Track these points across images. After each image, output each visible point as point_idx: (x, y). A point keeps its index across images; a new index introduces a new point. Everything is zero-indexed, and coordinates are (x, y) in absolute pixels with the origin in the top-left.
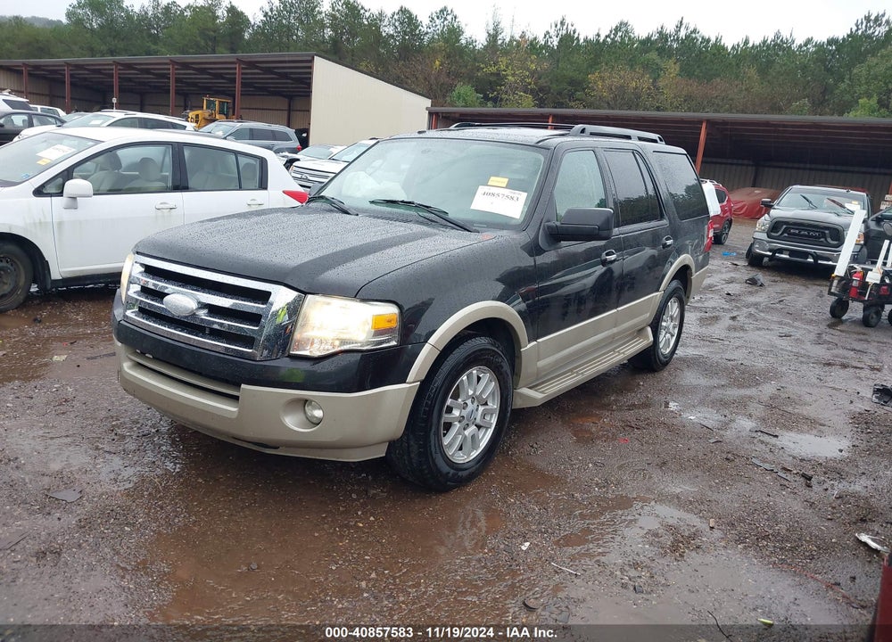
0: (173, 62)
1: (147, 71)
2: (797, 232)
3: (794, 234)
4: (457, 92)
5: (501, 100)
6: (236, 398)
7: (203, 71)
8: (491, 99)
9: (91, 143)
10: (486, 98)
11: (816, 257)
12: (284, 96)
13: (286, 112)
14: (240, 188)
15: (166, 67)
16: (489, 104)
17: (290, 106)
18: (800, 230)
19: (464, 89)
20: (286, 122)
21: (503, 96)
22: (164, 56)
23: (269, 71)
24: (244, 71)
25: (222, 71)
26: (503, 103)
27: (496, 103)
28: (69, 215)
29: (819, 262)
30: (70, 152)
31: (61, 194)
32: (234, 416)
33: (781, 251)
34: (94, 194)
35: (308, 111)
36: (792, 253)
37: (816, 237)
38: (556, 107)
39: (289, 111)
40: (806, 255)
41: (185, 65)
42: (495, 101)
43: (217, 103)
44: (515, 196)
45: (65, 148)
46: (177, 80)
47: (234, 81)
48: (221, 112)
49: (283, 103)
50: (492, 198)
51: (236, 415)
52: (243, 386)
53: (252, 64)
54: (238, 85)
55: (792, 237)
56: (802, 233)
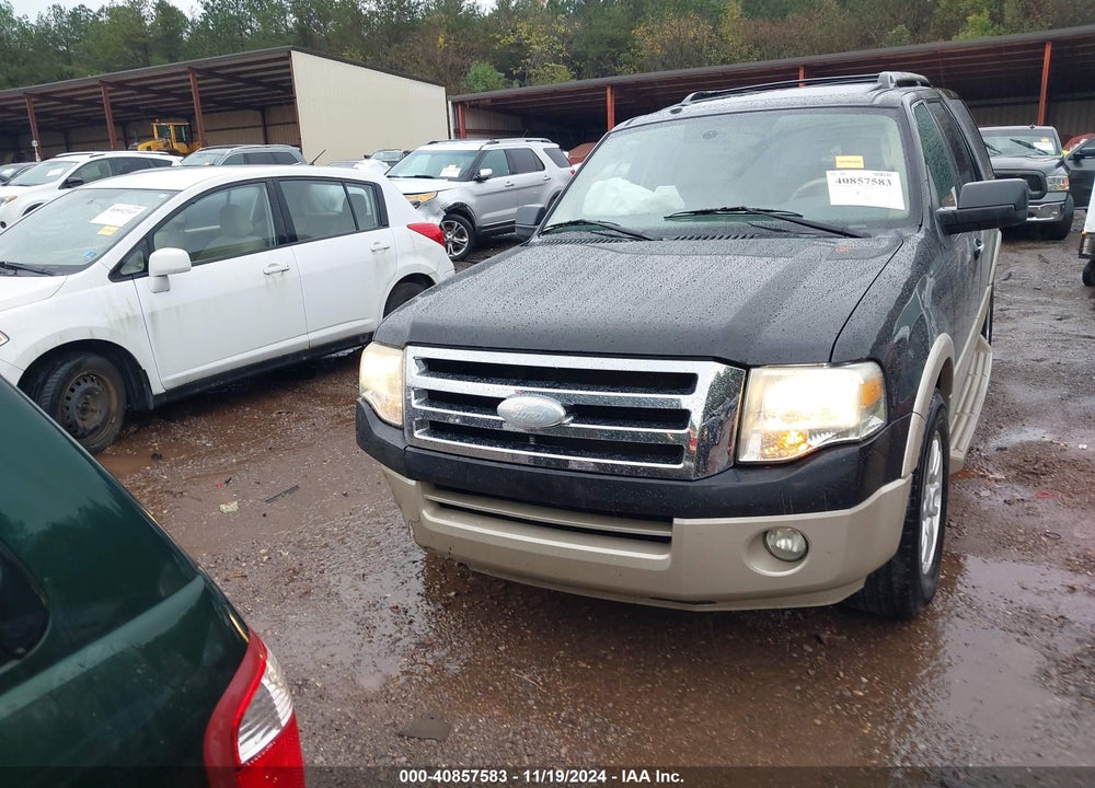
0: (104, 83)
1: (70, 100)
4: (473, 72)
5: (530, 76)
6: (666, 541)
7: (144, 89)
8: (517, 76)
9: (163, 196)
10: (510, 76)
12: (254, 108)
13: (261, 129)
14: (358, 230)
15: (96, 90)
16: (516, 83)
17: (264, 121)
19: (481, 69)
20: (262, 140)
21: (531, 71)
22: (87, 77)
23: (232, 77)
24: (200, 82)
25: (166, 86)
26: (533, 79)
27: (523, 80)
28: (161, 301)
30: (140, 211)
31: (145, 272)
32: (665, 567)
34: (193, 265)
35: (295, 122)
38: (597, 77)
39: (265, 126)
41: (121, 85)
42: (522, 78)
43: (171, 128)
44: (885, 178)
45: (131, 207)
46: (113, 106)
47: (190, 96)
48: (179, 140)
49: (254, 117)
50: (856, 187)
51: (668, 565)
52: (676, 521)
53: (209, 72)
54: (196, 100)
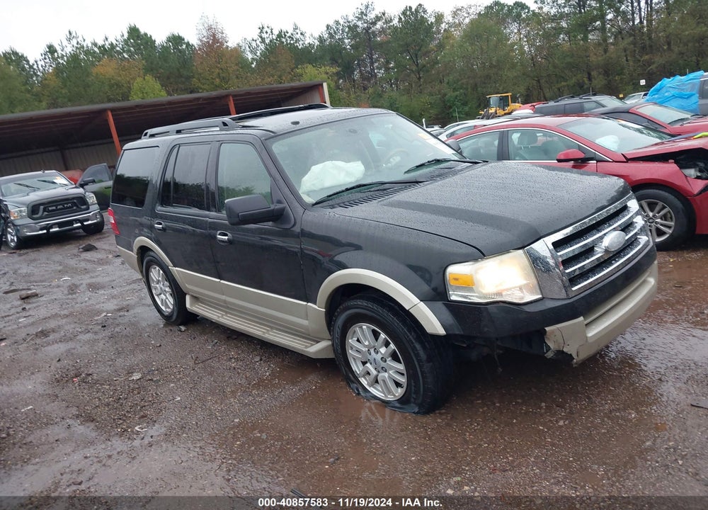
2: (54, 208)
3: (53, 210)
11: (81, 221)
18: (56, 206)
29: (85, 223)
33: (52, 226)
36: (60, 225)
37: (70, 207)
40: (71, 222)
55: (52, 214)
56: (59, 207)
